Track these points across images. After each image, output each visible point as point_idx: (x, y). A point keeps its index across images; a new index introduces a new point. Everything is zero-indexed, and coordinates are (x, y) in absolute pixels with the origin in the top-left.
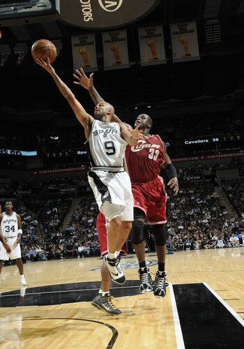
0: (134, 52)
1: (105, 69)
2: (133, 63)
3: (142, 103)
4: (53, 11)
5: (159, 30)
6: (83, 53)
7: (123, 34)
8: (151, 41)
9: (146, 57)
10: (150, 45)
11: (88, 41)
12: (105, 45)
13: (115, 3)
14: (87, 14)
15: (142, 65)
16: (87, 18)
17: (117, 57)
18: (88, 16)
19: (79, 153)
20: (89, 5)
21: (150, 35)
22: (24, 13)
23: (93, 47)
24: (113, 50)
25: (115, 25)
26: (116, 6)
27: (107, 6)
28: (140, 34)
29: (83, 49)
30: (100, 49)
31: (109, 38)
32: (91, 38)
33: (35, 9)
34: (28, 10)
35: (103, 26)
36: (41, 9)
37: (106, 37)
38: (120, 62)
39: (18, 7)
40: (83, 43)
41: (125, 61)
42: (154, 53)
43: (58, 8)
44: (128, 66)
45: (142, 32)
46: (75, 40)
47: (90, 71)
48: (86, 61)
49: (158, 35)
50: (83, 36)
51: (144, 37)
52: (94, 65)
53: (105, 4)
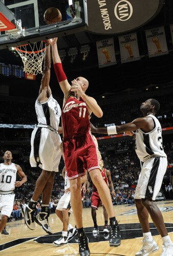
0: (143, 48)
1: (122, 62)
2: (143, 56)
4: (83, 24)
5: (162, 30)
6: (105, 53)
7: (134, 36)
8: (156, 38)
9: (153, 51)
10: (155, 42)
11: (109, 43)
12: (121, 45)
13: (127, 15)
14: (106, 25)
15: (150, 57)
16: (107, 28)
17: (130, 53)
18: (108, 26)
19: (106, 125)
20: (109, 18)
21: (155, 34)
22: (63, 28)
23: (112, 48)
24: (127, 48)
27: (121, 18)
28: (147, 35)
29: (105, 49)
30: (117, 48)
31: (124, 40)
32: (111, 41)
33: (71, 24)
34: (66, 26)
36: (75, 24)
37: (121, 39)
38: (133, 57)
39: (59, 25)
40: (105, 45)
41: (136, 55)
42: (158, 47)
43: (87, 22)
44: (139, 59)
45: (148, 33)
46: (99, 44)
47: (110, 64)
48: (107, 58)
49: (161, 34)
50: (104, 40)
51: (150, 36)
52: (113, 60)
53: (119, 16)
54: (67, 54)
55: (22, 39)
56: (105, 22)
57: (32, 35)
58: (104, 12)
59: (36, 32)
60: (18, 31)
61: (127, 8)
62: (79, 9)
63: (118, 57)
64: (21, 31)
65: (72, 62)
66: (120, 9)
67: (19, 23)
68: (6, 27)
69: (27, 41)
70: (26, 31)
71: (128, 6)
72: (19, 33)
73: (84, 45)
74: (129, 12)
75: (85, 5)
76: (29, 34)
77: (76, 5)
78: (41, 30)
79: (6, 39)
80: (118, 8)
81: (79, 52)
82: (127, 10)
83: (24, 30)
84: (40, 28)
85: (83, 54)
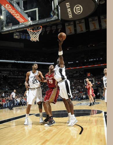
0: (87, 27)
1: (77, 33)
2: (87, 30)
3: (91, 44)
4: (58, 19)
5: (96, 18)
6: (69, 28)
7: (83, 21)
8: (94, 22)
9: (92, 28)
10: (93, 24)
11: (71, 24)
12: (77, 25)
13: (80, 11)
14: (70, 16)
15: (91, 31)
17: (81, 28)
18: (71, 16)
20: (71, 13)
21: (93, 20)
23: (73, 26)
24: (80, 26)
25: (80, 18)
26: (80, 12)
28: (89, 20)
29: (69, 27)
30: (75, 26)
32: (72, 23)
35: (76, 19)
37: (77, 22)
40: (69, 25)
41: (84, 30)
42: (95, 26)
44: (85, 32)
45: (90, 19)
46: (66, 24)
47: (72, 34)
48: (70, 31)
49: (96, 20)
51: (91, 21)
52: (73, 32)
53: (76, 12)
54: (51, 29)
55: (30, 26)
56: (70, 15)
58: (69, 10)
60: (29, 22)
61: (80, 8)
62: (57, 12)
63: (75, 30)
64: (30, 22)
66: (76, 9)
68: (24, 21)
69: (32, 27)
70: (32, 22)
71: (80, 7)
72: (29, 23)
73: (59, 24)
74: (81, 10)
76: (34, 24)
77: (55, 11)
79: (23, 26)
80: (75, 8)
81: (57, 28)
82: (80, 9)
84: (38, 21)
85: (59, 29)
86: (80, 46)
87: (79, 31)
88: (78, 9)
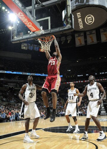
1: (88, 44)
2: (98, 42)
3: (102, 56)
6: (79, 39)
7: (94, 32)
8: (105, 33)
10: (105, 35)
12: (87, 36)
13: (91, 22)
15: (102, 42)
17: (92, 40)
18: (81, 27)
19: (78, 76)
20: (82, 23)
21: (105, 31)
23: (83, 37)
24: (91, 37)
26: (92, 23)
28: (101, 31)
29: (79, 38)
30: (85, 37)
31: (89, 33)
32: (82, 34)
33: (66, 28)
34: (63, 29)
36: (68, 28)
40: (79, 36)
41: (95, 41)
44: (96, 43)
46: (76, 35)
47: (82, 45)
48: (80, 42)
50: (79, 33)
52: (83, 43)
53: (87, 22)
54: (60, 40)
55: (42, 35)
56: (80, 25)
57: (47, 33)
58: (80, 20)
59: (49, 32)
60: (40, 31)
61: (91, 18)
62: (70, 21)
63: (86, 42)
65: (62, 44)
67: (41, 28)
68: (35, 30)
69: (44, 36)
71: (92, 17)
72: (41, 32)
73: (69, 35)
74: (92, 20)
75: (73, 19)
76: (46, 33)
77: (68, 19)
78: (51, 31)
79: (35, 35)
80: (87, 18)
81: (66, 39)
82: (91, 20)
83: (43, 31)
85: (68, 40)
86: (90, 58)
87: (89, 42)
88: (90, 19)
